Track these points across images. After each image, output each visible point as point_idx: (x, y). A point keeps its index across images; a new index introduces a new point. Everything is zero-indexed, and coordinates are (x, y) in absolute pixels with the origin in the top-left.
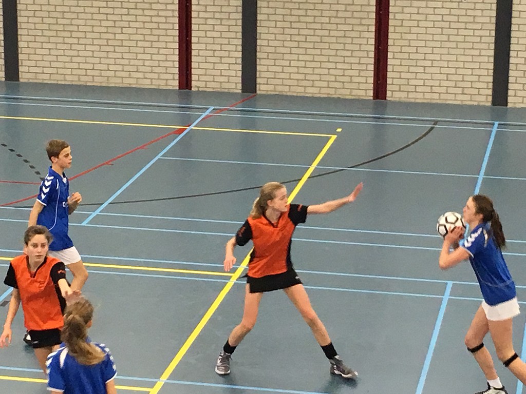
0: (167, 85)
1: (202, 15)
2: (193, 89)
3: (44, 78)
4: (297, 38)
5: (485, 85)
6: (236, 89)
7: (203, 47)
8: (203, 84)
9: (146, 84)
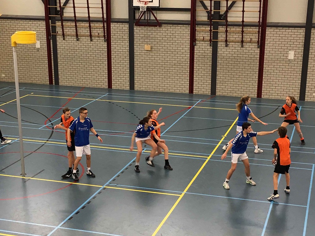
0: (185, 92)
1: (197, 67)
2: (194, 94)
3: (143, 89)
4: (230, 76)
5: (297, 93)
6: (209, 93)
7: (198, 79)
8: (197, 92)
9: (178, 91)
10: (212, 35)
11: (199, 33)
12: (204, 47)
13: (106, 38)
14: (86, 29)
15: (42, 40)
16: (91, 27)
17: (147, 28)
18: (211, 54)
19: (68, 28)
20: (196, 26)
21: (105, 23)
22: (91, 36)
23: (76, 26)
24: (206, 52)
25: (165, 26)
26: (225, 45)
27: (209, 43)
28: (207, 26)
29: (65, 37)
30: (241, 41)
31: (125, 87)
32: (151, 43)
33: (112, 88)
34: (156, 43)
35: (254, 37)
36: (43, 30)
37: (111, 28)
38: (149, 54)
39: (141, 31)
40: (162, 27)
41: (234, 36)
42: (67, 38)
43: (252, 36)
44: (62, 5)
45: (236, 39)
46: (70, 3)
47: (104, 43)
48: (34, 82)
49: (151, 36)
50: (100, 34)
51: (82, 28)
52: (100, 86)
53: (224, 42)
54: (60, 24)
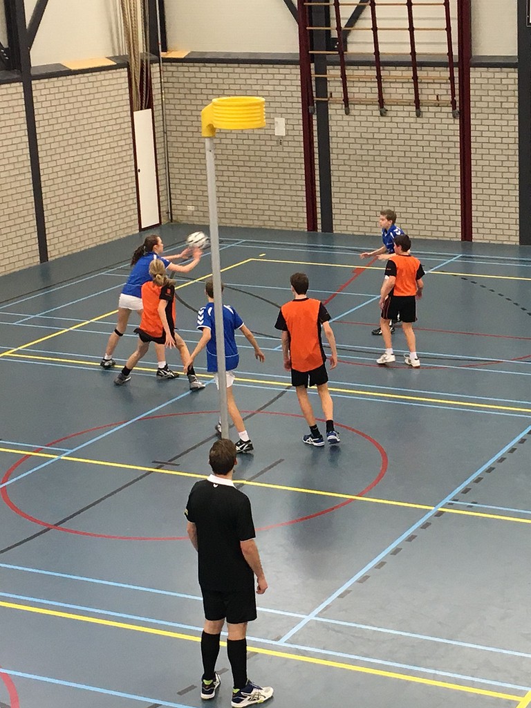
13: (458, 109)
14: (405, 85)
15: (290, 116)
16: (419, 81)
19: (360, 84)
21: (456, 70)
22: (417, 103)
23: (379, 77)
29: (351, 107)
31: (505, 238)
33: (473, 241)
36: (294, 88)
37: (472, 81)
42: (355, 110)
44: (343, 23)
46: (365, 19)
47: (452, 121)
48: (269, 225)
50: (443, 98)
51: (396, 82)
52: (441, 234)
54: (339, 73)
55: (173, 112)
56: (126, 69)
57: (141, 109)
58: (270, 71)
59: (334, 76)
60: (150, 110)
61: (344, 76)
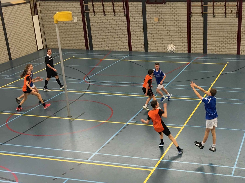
0: (185, 52)
1: (193, 34)
2: (191, 53)
3: (155, 51)
4: (217, 39)
6: (202, 52)
7: (194, 42)
8: (194, 51)
9: (179, 52)
10: (203, 9)
11: (194, 8)
12: (197, 18)
13: (126, 14)
14: (110, 7)
15: (78, 17)
16: (114, 6)
17: (155, 5)
18: (203, 23)
19: (98, 7)
20: (191, 2)
21: (124, 2)
22: (114, 12)
23: (103, 5)
24: (199, 22)
25: (168, 3)
26: (212, 16)
27: (201, 15)
28: (199, 2)
29: (96, 14)
30: (225, 13)
31: (141, 50)
32: (159, 16)
33: (132, 51)
34: (162, 16)
35: (234, 9)
36: (79, 8)
37: (129, 6)
38: (157, 25)
39: (151, 7)
40: (167, 4)
41: (219, 9)
42: (97, 14)
43: (233, 8)
45: (221, 11)
47: (124, 17)
48: (75, 48)
49: (158, 11)
50: (121, 11)
51: (108, 6)
52: (123, 49)
53: (212, 14)
54: (91, 4)
55: (44, 16)
56: (29, 3)
57: (35, 15)
58: (72, 3)
59: (90, 5)
60: (37, 15)
61: (93, 5)
